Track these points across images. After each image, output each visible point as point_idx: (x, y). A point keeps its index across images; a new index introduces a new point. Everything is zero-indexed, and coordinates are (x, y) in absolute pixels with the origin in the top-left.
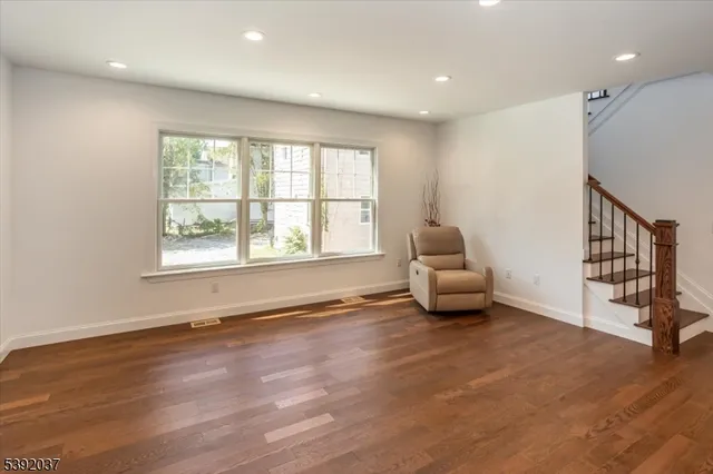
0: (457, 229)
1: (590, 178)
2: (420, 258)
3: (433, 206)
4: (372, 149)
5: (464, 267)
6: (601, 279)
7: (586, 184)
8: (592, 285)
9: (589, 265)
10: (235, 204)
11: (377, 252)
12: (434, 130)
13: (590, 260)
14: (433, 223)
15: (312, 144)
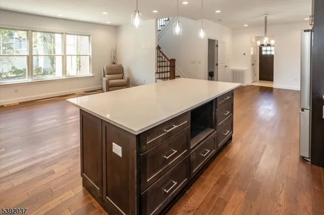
0: (121, 65)
1: (158, 46)
2: (106, 76)
3: (115, 57)
4: (89, 36)
5: (123, 78)
6: (160, 78)
7: (157, 48)
8: (158, 80)
9: (157, 74)
10: (26, 57)
11: (91, 75)
12: (116, 29)
13: (157, 73)
14: (114, 63)
15: (62, 34)
